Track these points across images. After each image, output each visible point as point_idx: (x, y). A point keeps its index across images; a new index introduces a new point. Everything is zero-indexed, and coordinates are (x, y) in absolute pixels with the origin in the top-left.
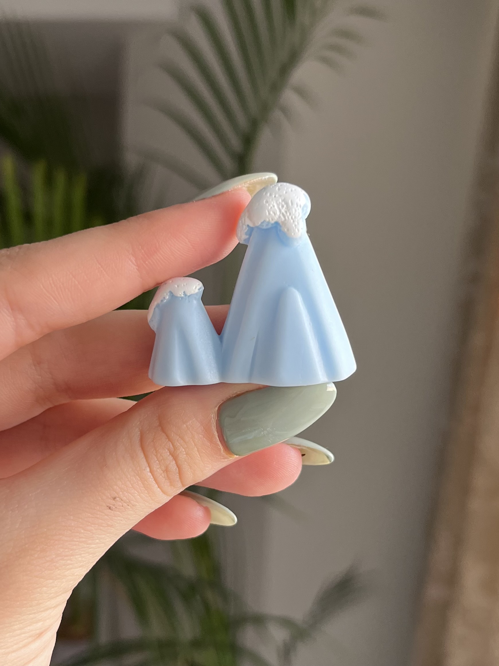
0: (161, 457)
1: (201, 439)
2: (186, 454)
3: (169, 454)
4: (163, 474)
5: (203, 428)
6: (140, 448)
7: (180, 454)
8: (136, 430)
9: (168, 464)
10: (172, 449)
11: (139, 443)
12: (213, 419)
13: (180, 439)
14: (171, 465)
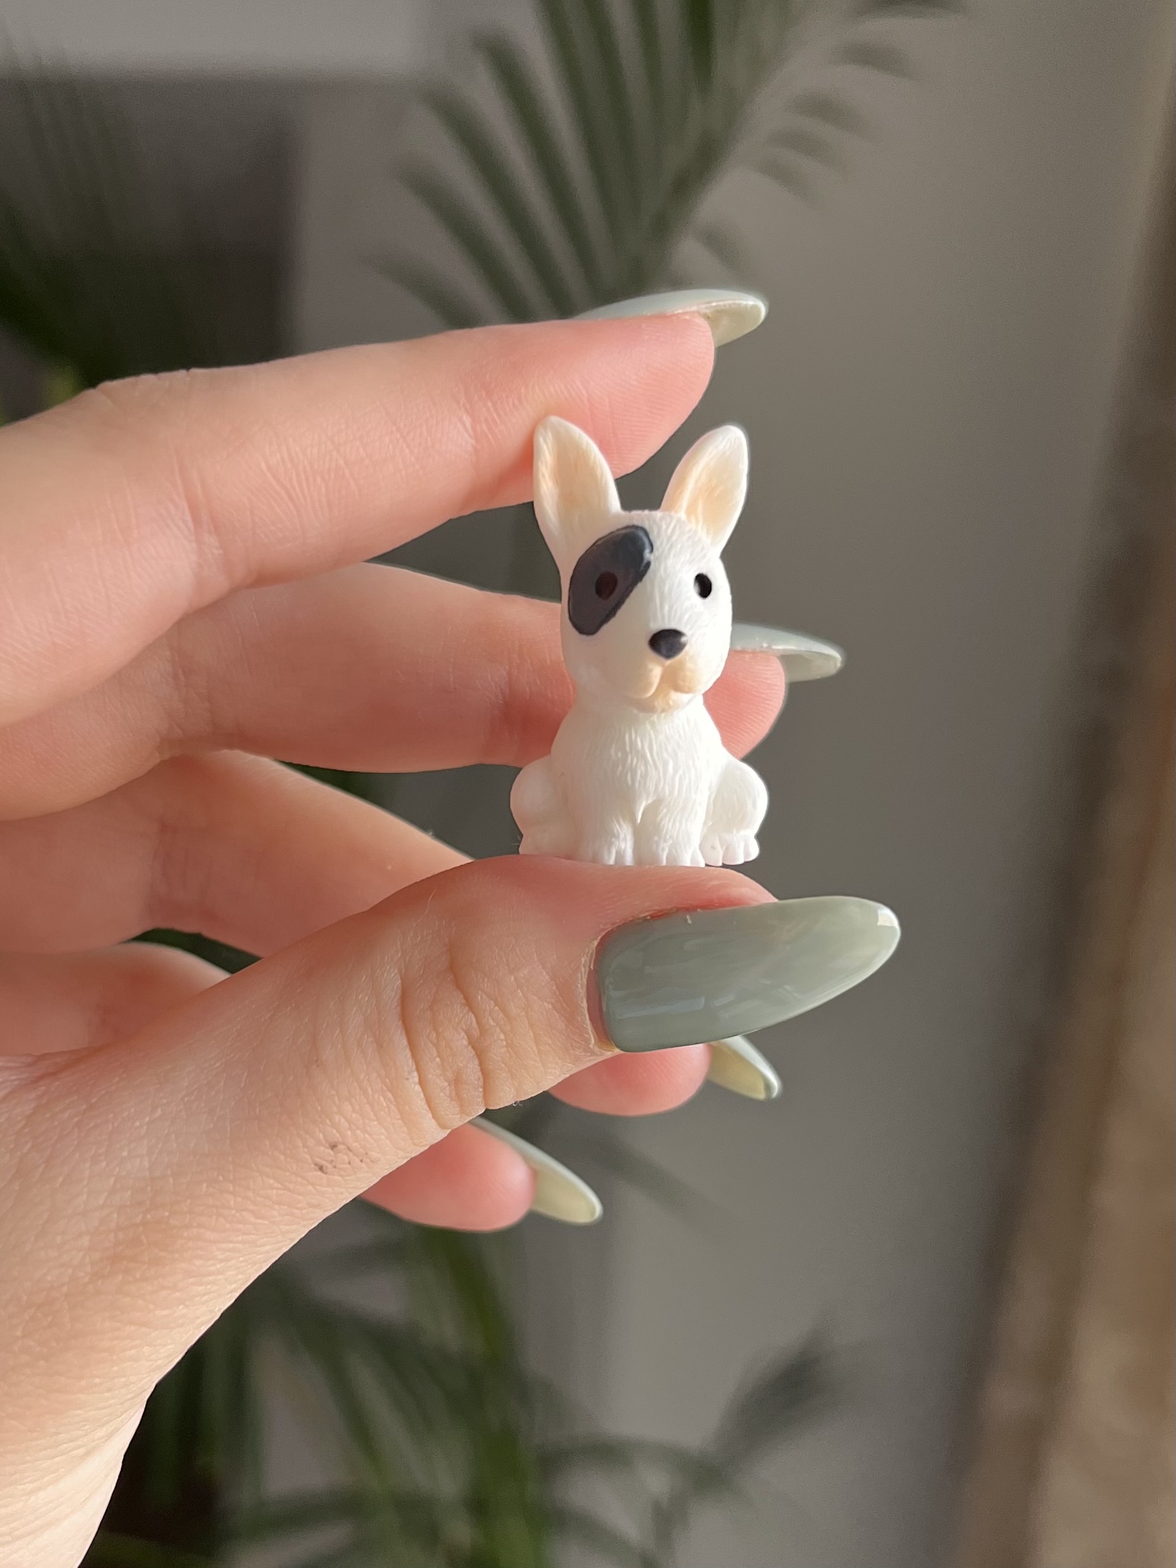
0: (448, 1050)
1: (547, 1012)
2: (508, 1046)
3: (465, 1042)
4: (448, 1088)
5: (554, 988)
6: (400, 1022)
7: (493, 1046)
8: (393, 975)
9: (462, 1065)
10: (476, 1033)
11: (399, 1008)
12: (583, 969)
13: (497, 1008)
14: (470, 1069)
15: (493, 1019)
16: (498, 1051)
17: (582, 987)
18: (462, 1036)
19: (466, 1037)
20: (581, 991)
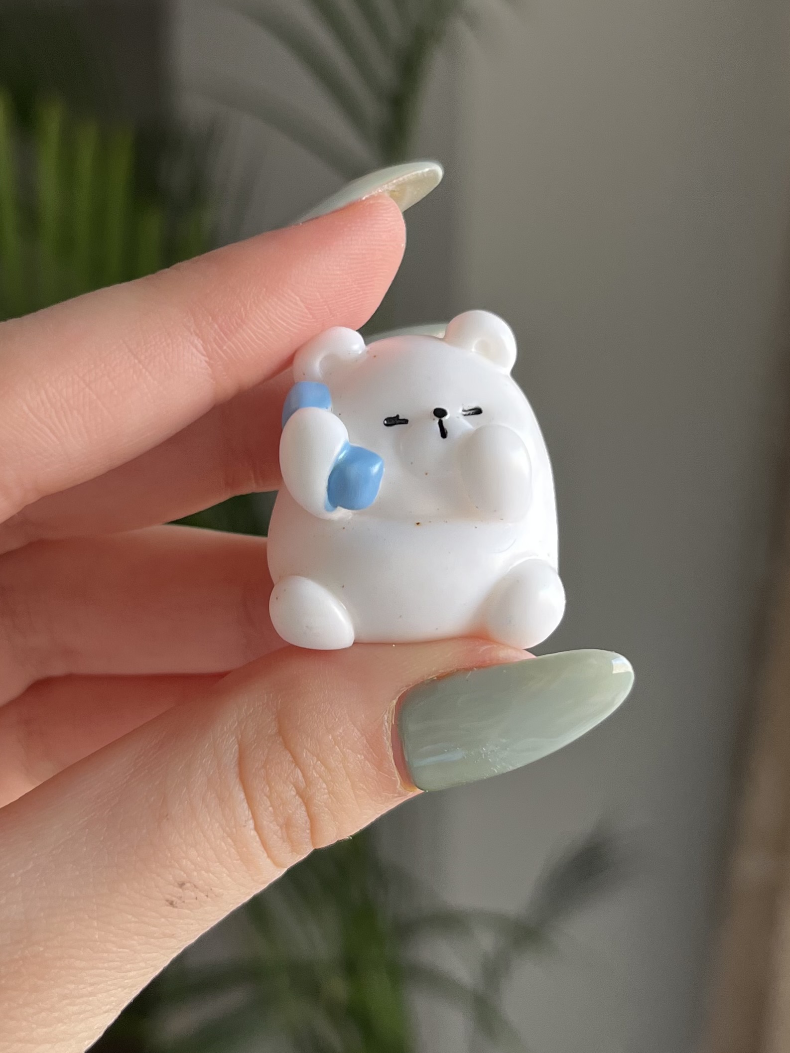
0: (279, 799)
1: (361, 763)
2: (329, 793)
3: (294, 793)
4: (280, 832)
5: (365, 741)
6: (238, 779)
7: (317, 794)
8: (231, 740)
9: (290, 812)
10: (302, 784)
11: (237, 769)
12: (386, 724)
13: (319, 762)
14: (298, 814)
15: (317, 773)
16: (321, 797)
17: (387, 739)
18: (290, 788)
19: (293, 788)
20: (388, 743)
